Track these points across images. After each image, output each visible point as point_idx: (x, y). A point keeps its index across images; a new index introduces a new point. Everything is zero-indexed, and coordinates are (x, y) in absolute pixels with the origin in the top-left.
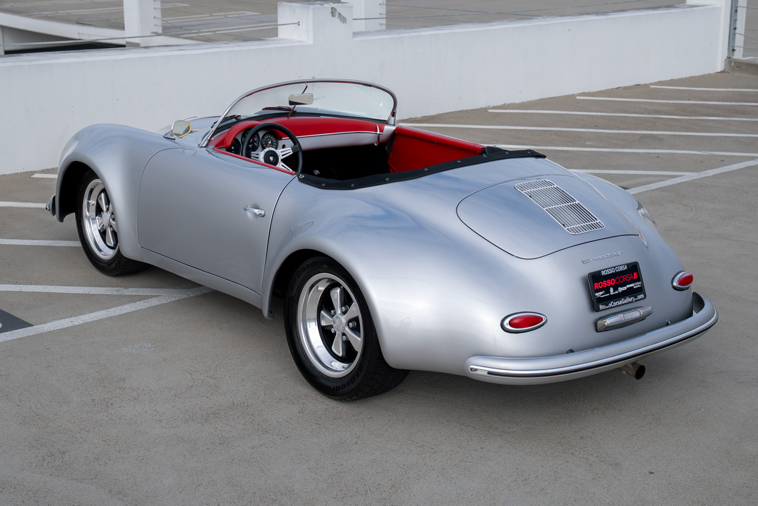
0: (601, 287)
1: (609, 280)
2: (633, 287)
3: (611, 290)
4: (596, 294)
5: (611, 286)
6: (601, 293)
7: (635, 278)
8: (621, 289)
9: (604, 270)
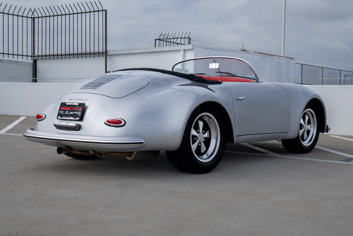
0: (63, 109)
1: (68, 108)
2: (77, 113)
3: (67, 112)
4: (60, 112)
5: (68, 110)
6: (62, 112)
7: (80, 110)
8: (71, 113)
9: (68, 103)
